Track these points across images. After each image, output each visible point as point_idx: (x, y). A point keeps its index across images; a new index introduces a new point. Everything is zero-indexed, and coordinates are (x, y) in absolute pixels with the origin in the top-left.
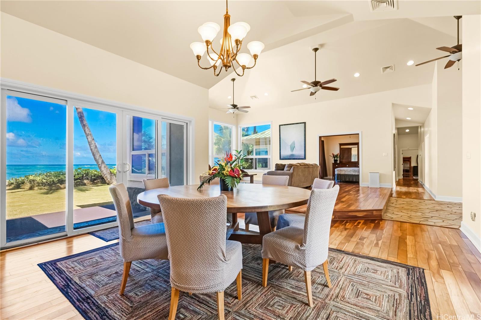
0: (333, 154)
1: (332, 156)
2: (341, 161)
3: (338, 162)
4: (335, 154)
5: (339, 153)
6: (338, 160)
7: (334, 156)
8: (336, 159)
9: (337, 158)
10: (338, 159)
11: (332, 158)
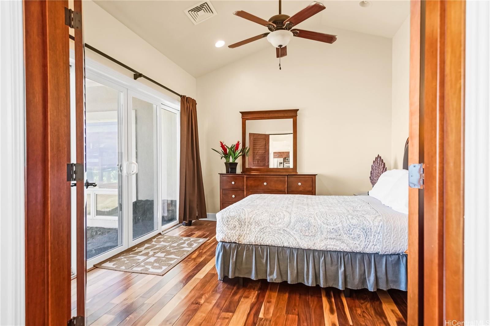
0: (223, 146)
1: (220, 149)
2: (247, 166)
3: (239, 170)
4: (229, 144)
5: (241, 142)
6: (236, 164)
7: (225, 149)
8: (231, 160)
9: (235, 158)
10: (239, 161)
11: (218, 156)
